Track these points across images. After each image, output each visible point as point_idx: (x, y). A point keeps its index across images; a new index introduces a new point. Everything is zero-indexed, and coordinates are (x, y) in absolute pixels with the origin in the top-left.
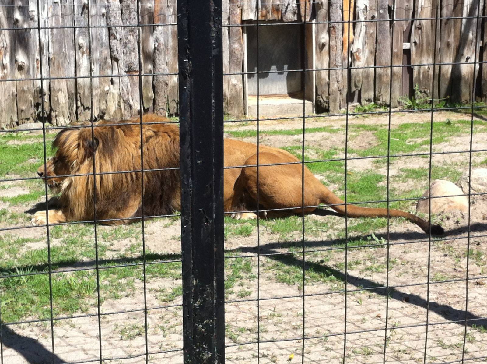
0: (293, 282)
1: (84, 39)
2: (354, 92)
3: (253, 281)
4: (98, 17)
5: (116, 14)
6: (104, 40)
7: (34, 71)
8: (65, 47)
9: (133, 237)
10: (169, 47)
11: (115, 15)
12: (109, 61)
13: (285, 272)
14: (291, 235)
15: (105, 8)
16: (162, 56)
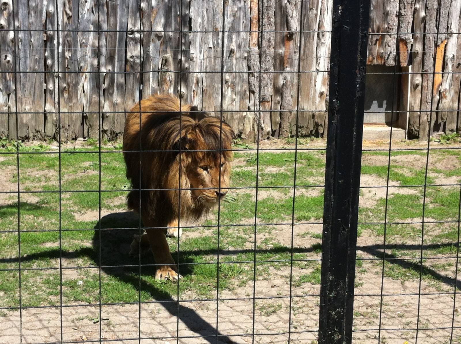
0: (397, 277)
1: (229, 76)
2: (440, 123)
3: (364, 274)
4: (241, 60)
5: (255, 57)
6: (244, 77)
7: (191, 99)
8: (215, 81)
9: (266, 232)
10: (294, 84)
11: (254, 58)
12: (248, 93)
13: (390, 269)
14: (393, 238)
15: (247, 53)
16: (289, 91)
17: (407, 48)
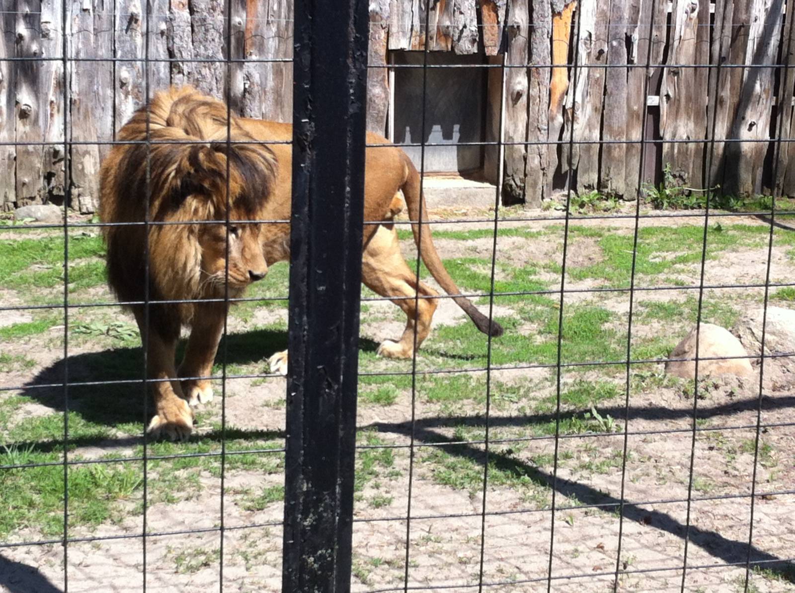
0: (462, 484)
1: (129, 72)
2: (566, 173)
3: (396, 480)
4: (154, 36)
5: (183, 32)
6: (162, 74)
7: (46, 121)
8: (98, 83)
10: (268, 89)
11: (181, 34)
13: (448, 468)
14: (459, 406)
15: (166, 22)
16: (257, 103)
17: (497, 16)
